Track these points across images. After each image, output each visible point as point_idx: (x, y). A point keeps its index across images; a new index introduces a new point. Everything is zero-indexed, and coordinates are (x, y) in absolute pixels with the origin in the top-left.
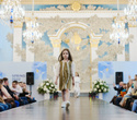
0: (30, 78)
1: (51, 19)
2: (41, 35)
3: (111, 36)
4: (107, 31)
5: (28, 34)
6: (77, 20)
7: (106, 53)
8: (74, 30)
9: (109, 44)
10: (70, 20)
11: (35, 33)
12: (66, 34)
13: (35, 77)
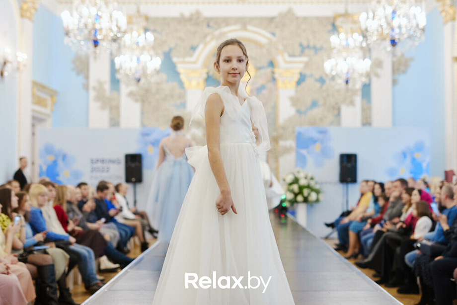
0: (134, 167)
1: (182, 20)
4: (316, 49)
5: (127, 62)
6: (243, 22)
7: (314, 104)
9: (322, 80)
10: (227, 21)
13: (146, 163)
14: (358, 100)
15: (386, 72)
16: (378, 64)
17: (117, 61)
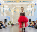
0: (6, 20)
1: (11, 5)
2: (8, 9)
3: (27, 9)
5: (5, 9)
6: (18, 5)
8: (17, 8)
10: (16, 5)
11: (7, 8)
12: (15, 9)
13: (7, 20)
14: (31, 13)
15: (34, 10)
16: (33, 9)
17: (4, 9)
